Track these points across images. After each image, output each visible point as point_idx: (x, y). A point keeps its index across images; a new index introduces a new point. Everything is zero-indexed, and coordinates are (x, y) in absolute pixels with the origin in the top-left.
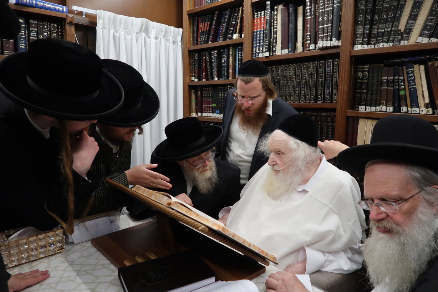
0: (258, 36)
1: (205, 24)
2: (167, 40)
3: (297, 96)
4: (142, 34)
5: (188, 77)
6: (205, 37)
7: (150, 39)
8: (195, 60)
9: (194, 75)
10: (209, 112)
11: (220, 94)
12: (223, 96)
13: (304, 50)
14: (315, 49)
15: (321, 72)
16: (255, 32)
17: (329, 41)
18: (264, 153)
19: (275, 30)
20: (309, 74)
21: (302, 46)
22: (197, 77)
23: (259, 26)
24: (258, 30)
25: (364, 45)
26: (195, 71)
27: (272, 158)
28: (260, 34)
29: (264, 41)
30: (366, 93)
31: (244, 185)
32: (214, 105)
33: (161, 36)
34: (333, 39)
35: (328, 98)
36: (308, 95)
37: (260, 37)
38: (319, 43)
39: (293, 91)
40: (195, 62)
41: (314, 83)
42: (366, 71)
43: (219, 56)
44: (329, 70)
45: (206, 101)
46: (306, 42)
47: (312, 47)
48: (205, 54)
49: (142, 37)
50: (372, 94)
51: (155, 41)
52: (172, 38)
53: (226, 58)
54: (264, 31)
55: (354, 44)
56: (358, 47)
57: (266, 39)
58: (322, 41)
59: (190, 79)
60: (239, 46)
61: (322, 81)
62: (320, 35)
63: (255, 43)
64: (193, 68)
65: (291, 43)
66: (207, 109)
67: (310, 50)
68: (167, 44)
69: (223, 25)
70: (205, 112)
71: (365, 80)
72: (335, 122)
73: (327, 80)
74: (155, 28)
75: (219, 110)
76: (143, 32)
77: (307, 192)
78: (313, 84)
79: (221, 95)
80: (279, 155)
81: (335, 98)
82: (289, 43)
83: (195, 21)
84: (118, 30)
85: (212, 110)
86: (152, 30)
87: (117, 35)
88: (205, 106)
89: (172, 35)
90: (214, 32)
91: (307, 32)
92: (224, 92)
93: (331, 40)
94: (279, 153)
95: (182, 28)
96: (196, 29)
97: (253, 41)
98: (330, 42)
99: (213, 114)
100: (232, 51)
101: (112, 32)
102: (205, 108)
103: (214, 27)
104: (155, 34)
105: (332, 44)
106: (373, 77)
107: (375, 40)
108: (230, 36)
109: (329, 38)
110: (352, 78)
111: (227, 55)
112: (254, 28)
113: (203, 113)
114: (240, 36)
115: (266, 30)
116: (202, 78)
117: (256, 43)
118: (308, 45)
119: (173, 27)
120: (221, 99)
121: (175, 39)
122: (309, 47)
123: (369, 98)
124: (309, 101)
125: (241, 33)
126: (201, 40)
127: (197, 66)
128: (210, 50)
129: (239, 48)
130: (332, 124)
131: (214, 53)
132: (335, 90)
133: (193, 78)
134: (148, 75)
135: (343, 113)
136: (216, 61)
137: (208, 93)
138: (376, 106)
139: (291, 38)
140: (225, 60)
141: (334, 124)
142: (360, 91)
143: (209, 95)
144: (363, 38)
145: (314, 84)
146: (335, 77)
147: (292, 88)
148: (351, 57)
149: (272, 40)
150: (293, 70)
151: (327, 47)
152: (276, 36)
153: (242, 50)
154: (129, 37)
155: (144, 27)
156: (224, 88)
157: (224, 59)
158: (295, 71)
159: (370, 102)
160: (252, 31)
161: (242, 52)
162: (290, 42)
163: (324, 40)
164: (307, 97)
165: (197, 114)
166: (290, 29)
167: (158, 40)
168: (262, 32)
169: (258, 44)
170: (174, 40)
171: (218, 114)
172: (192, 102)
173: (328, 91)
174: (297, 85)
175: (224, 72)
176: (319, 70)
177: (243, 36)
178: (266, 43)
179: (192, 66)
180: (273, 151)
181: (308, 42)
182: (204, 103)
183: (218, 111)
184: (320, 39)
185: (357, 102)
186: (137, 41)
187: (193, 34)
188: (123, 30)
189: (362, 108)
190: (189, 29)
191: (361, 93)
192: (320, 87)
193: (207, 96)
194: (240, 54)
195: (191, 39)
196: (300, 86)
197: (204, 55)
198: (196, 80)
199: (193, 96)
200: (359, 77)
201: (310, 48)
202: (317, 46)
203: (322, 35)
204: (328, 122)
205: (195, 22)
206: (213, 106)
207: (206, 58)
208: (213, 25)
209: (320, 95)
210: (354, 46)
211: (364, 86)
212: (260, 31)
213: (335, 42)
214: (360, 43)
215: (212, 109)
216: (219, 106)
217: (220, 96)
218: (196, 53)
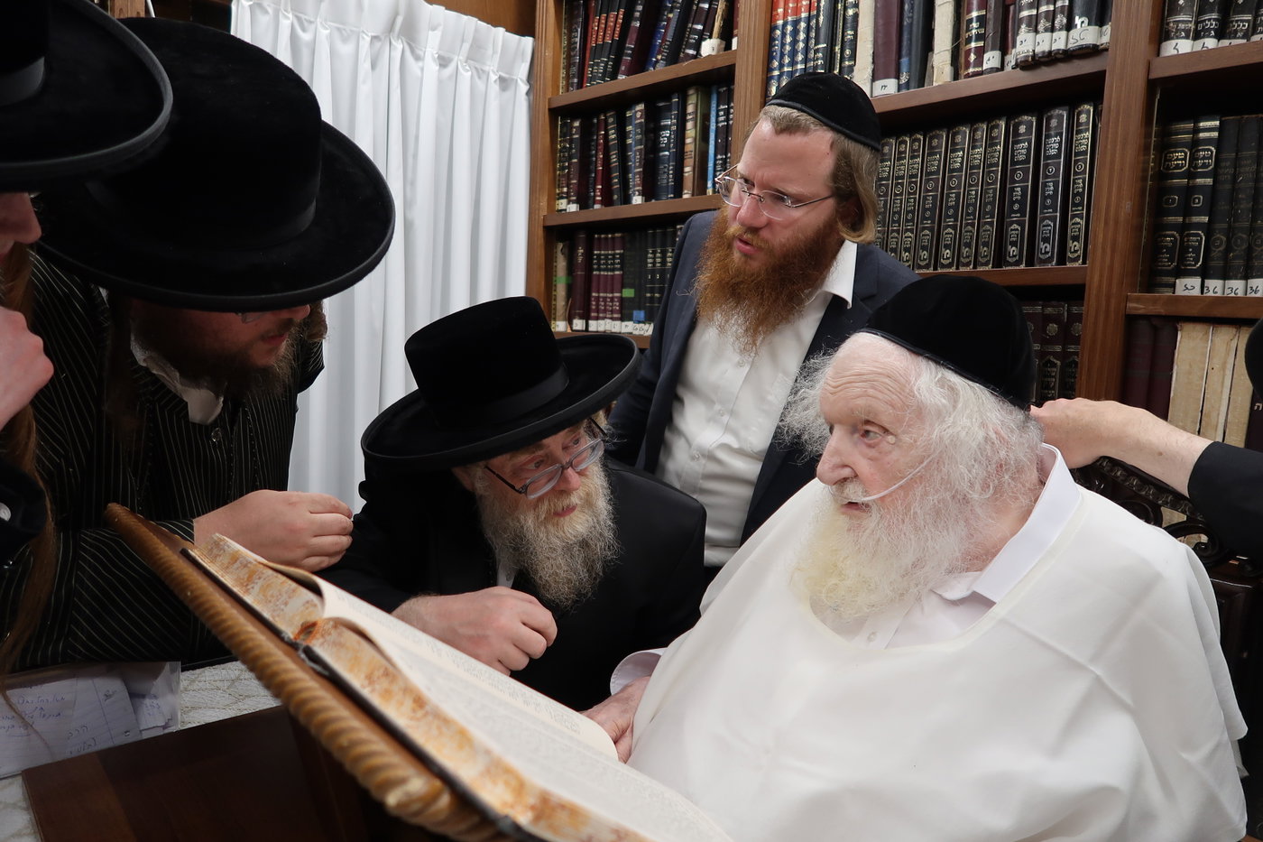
0: (788, 39)
1: (607, 19)
2: (480, 73)
3: (924, 248)
4: (392, 40)
5: (546, 199)
6: (606, 63)
7: (420, 64)
8: (571, 141)
9: (567, 193)
10: (613, 319)
11: (650, 255)
12: (658, 260)
13: (956, 76)
14: (1002, 68)
15: (1021, 158)
16: (776, 28)
17: (1060, 30)
18: (799, 437)
19: (851, 12)
20: (972, 168)
21: (949, 61)
22: (574, 198)
23: (791, 5)
24: (790, 19)
25: (1204, 37)
26: (569, 179)
27: (837, 452)
28: (795, 32)
29: (811, 55)
30: (1209, 229)
31: (714, 570)
32: (628, 293)
33: (459, 59)
34: (1078, 21)
35: (1046, 253)
36: (968, 245)
37: (795, 42)
38: (1018, 43)
39: (911, 231)
40: (571, 148)
41: (994, 197)
42: (1208, 141)
43: (652, 126)
44: (1054, 145)
45: (602, 280)
46: (968, 47)
47: (991, 59)
48: (606, 120)
49: (392, 54)
50: (1230, 232)
51: (439, 70)
52: (496, 66)
53: (674, 128)
54: (809, 19)
55: (1162, 33)
56: (1181, 46)
57: (815, 45)
58: (1031, 35)
59: (551, 205)
60: (718, 81)
61: (1024, 190)
62: (1025, 13)
63: (776, 64)
64: (563, 168)
65: (909, 54)
66: (605, 305)
67: (981, 73)
68: (480, 85)
69: (669, 20)
70: (597, 318)
71: (1204, 175)
72: (1077, 340)
73: (1045, 185)
74: (441, 28)
75: (644, 308)
76: (398, 38)
77: (989, 604)
78: (989, 203)
79: (654, 258)
80: (866, 440)
81: (1076, 251)
82: (899, 56)
83: (576, 12)
84: (311, 22)
85: (621, 312)
86: (430, 32)
87: (305, 37)
88: (598, 299)
89: (497, 57)
90: (636, 42)
91: (969, 11)
92: (664, 245)
93: (1070, 26)
94: (865, 428)
95: (532, 34)
96: (578, 40)
97: (769, 57)
98: (1064, 33)
99: (624, 323)
100: (694, 101)
101: (285, 24)
102: (598, 305)
103: (638, 25)
104: (440, 49)
105: (1071, 41)
106: (1237, 163)
107: (1249, 17)
108: (691, 52)
109: (1061, 20)
110: (1150, 173)
111: (677, 117)
112: (774, 13)
113: (590, 322)
114: (723, 46)
115: (818, 15)
116: (591, 202)
117: (781, 66)
118: (973, 57)
119: (501, 30)
120: (653, 272)
121: (507, 73)
122: (979, 62)
123: (1218, 247)
124: (971, 267)
125: (726, 36)
126: (592, 72)
127: (575, 160)
128: (620, 103)
129: (719, 94)
130: (1064, 349)
131: (636, 112)
132: (1078, 220)
133: (562, 204)
134: (409, 182)
135: (1113, 301)
136: (641, 140)
137: (610, 254)
138: (1246, 277)
139: (910, 40)
140: (669, 138)
141: (1072, 349)
142: (1180, 219)
143: (614, 258)
144: (1201, 12)
145: (993, 203)
146: (1076, 173)
147: (907, 221)
148: (1152, 85)
149: (837, 49)
150: (913, 157)
151: (1050, 52)
152: (855, 35)
153: (728, 97)
154: (346, 49)
155: (400, 20)
156: (664, 234)
157: (667, 133)
158: (919, 160)
159: (1221, 263)
160: (768, 25)
161: (728, 105)
162: (904, 52)
163: (1041, 27)
164: (965, 251)
165: (570, 323)
166: (906, 7)
167: (451, 68)
168: (803, 25)
169: (786, 69)
170: (504, 75)
171: (639, 322)
172: (555, 286)
173: (1049, 226)
174: (928, 209)
175: (666, 177)
176: (1013, 151)
177: (734, 46)
178: (817, 59)
179: (560, 161)
180: (840, 422)
181: (973, 45)
182: (594, 284)
183: (640, 314)
184: (1023, 26)
185: (1166, 263)
186: (373, 66)
187: (569, 57)
188: (326, 20)
189: (1189, 286)
190: (557, 37)
191: (1184, 228)
192: (1016, 212)
193: (606, 264)
194: (722, 113)
195: (562, 73)
196: (939, 213)
197: (603, 127)
198: (573, 208)
199: (561, 264)
200: (1177, 167)
201: (982, 66)
202: (1008, 58)
203: (1034, 12)
204: (1046, 341)
205: (578, 16)
206: (624, 296)
207: (606, 135)
208: (636, 19)
209: (1014, 244)
210: (1164, 43)
211: (1199, 201)
212: (796, 23)
213: (1085, 33)
214: (1187, 32)
215: (621, 306)
216: (646, 297)
217: (650, 261)
218: (574, 119)
